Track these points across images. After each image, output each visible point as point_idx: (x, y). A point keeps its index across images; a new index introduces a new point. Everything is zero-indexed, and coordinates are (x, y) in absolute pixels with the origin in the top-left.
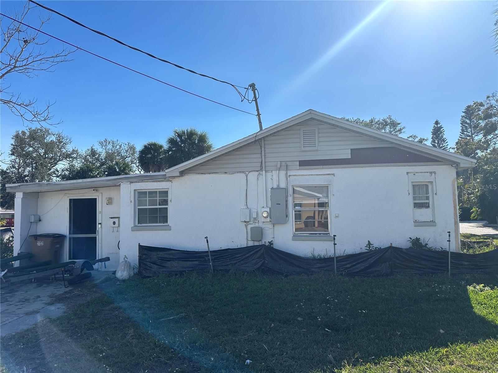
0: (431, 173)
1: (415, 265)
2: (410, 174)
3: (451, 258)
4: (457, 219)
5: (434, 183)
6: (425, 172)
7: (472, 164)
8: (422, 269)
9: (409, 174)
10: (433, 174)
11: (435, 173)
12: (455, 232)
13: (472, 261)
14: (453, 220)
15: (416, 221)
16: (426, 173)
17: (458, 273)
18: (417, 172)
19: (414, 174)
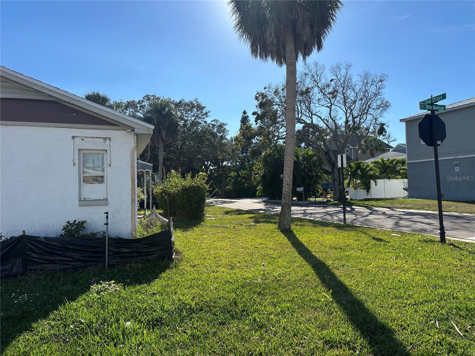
0: (105, 139)
1: (59, 258)
2: (77, 139)
3: (108, 245)
4: (135, 196)
5: (108, 152)
6: (97, 138)
7: (149, 131)
8: (68, 263)
9: (75, 139)
10: (108, 141)
11: (110, 139)
12: (131, 212)
13: (134, 248)
14: (131, 197)
15: (85, 199)
16: (99, 139)
17: (117, 263)
18: (86, 137)
19: (82, 139)
